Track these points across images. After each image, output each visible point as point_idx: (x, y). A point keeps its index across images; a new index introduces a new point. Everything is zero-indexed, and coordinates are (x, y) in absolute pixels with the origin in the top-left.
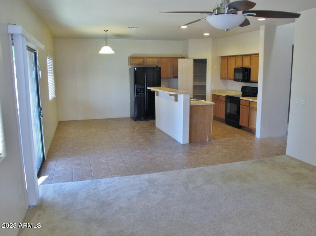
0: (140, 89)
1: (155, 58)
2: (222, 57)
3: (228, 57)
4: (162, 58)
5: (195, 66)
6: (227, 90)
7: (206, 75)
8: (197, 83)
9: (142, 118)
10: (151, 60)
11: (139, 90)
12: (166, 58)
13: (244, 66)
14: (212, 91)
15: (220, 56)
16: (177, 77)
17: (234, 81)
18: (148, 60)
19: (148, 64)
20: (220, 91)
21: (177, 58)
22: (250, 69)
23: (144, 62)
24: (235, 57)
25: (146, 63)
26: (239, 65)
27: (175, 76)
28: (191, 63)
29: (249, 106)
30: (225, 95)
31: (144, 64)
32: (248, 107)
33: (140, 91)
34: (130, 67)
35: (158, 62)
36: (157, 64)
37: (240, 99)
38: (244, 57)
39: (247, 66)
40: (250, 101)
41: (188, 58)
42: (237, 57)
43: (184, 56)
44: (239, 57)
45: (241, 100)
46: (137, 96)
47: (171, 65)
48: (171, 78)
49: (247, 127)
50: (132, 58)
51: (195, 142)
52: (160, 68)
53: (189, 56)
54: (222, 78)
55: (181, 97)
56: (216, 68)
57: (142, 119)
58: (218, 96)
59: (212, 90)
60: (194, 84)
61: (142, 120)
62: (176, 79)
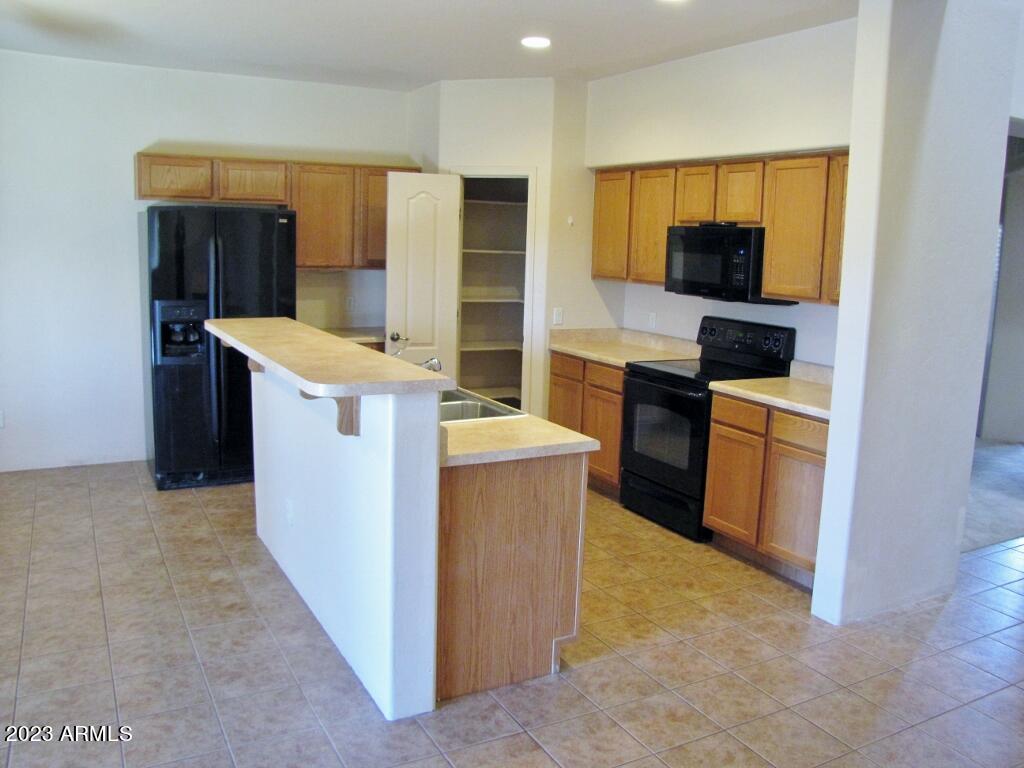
0: (186, 322)
1: (275, 163)
2: (604, 173)
3: (632, 169)
4: (305, 166)
5: (469, 214)
6: (622, 329)
7: (523, 257)
8: (482, 294)
9: (197, 474)
10: (250, 174)
11: (178, 328)
12: (325, 167)
13: (722, 218)
14: (553, 335)
15: (590, 169)
16: (380, 264)
17: (667, 289)
18: (235, 173)
19: (233, 193)
20: (589, 336)
21: (381, 172)
22: (761, 232)
23: (212, 186)
24: (672, 172)
25: (226, 188)
26: (697, 208)
27: (371, 256)
28: (452, 197)
29: (766, 435)
30: (622, 363)
31: (212, 194)
32: (763, 440)
33: (185, 332)
34: (144, 205)
35: (289, 187)
36: (281, 196)
37: (711, 393)
38: (723, 170)
39: (740, 219)
40: (770, 410)
41: (435, 170)
42: (682, 171)
43: (418, 163)
44: (694, 170)
45: (714, 396)
46: (169, 361)
47: (354, 207)
48: (351, 266)
49: (753, 541)
50: (149, 161)
51: (475, 692)
52: (292, 217)
53: (441, 165)
54: (599, 275)
55: (379, 413)
56: (572, 224)
57: (201, 476)
58: (585, 363)
59: (551, 331)
60: (462, 295)
61: (199, 485)
62: (372, 274)
